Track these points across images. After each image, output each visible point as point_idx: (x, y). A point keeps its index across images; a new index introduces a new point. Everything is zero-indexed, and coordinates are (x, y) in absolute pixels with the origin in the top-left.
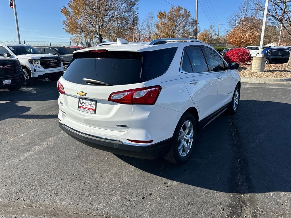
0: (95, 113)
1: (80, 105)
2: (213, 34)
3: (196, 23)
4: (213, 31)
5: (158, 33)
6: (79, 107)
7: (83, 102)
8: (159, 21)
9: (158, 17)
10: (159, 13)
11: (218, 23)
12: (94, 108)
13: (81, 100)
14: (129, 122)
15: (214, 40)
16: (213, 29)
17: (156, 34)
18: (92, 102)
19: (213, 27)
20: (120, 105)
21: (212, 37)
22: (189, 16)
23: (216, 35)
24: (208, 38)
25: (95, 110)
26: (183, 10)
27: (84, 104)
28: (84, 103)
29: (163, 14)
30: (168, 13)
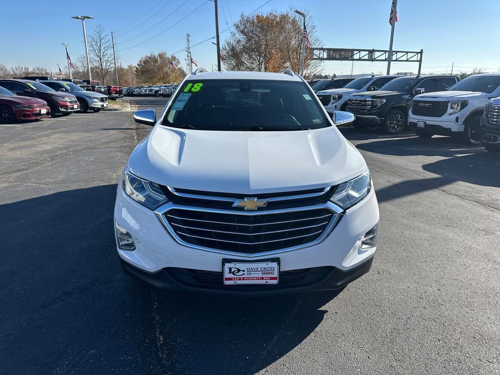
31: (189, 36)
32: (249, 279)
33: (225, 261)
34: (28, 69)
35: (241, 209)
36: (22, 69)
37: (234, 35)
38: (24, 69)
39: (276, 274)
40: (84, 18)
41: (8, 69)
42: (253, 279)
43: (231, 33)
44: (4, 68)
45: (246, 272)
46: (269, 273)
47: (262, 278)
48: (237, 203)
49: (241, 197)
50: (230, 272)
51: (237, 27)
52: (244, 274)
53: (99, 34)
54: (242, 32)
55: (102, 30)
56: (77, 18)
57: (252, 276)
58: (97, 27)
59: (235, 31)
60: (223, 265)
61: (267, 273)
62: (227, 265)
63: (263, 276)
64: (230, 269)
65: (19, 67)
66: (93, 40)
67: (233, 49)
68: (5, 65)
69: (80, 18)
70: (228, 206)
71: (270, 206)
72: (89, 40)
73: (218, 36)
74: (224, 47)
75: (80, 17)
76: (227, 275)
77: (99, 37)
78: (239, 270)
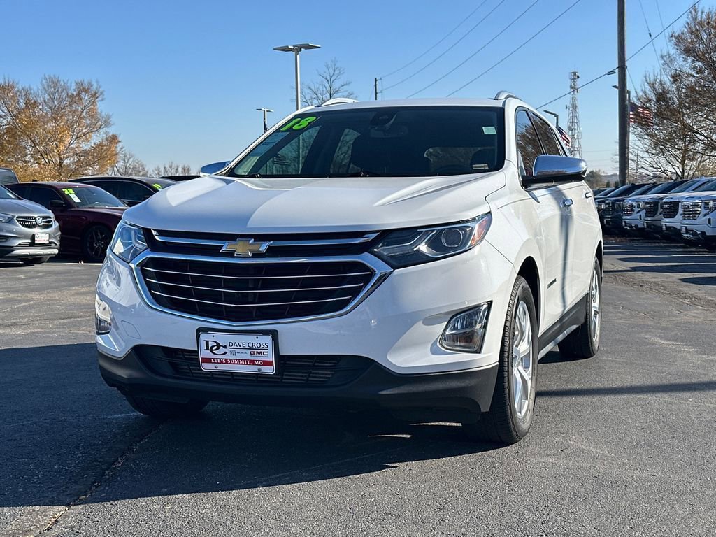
31: (575, 76)
32: (233, 362)
33: (200, 331)
34: (189, 170)
35: (230, 254)
36: (177, 169)
37: (668, 60)
38: (180, 170)
39: (270, 357)
40: (300, 48)
41: (150, 172)
42: (239, 362)
43: (662, 57)
44: (144, 169)
45: (228, 350)
46: (261, 352)
47: (252, 362)
48: (226, 246)
49: (232, 238)
50: (207, 349)
51: (679, 39)
52: (226, 353)
53: (330, 81)
54: (689, 51)
55: (337, 72)
56: (286, 49)
57: (238, 356)
58: (327, 66)
59: (672, 51)
60: (198, 336)
61: (257, 352)
62: (204, 336)
63: (252, 358)
64: (207, 342)
65: (171, 167)
66: (315, 96)
67: (662, 97)
68: (144, 163)
69: (290, 50)
70: (215, 251)
71: (272, 252)
72: (308, 97)
73: (622, 68)
74: (641, 94)
75: (290, 47)
76: (204, 354)
77: (328, 88)
78: (218, 346)
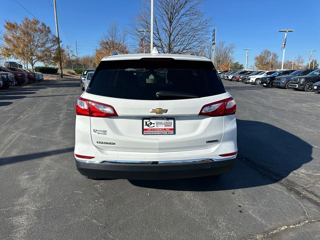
0: (174, 133)
1: (146, 127)
2: (71, 55)
3: (58, 40)
4: (70, 52)
5: (8, 47)
6: (143, 130)
7: (151, 123)
8: (8, 32)
9: (6, 27)
10: (8, 24)
11: (75, 43)
12: (172, 127)
13: (145, 121)
14: (221, 135)
15: (73, 61)
16: (70, 50)
17: (7, 49)
18: (167, 121)
19: (69, 47)
20: (212, 118)
21: (70, 58)
22: (50, 32)
23: (73, 56)
24: (66, 59)
25: (174, 130)
26: (40, 24)
27: (152, 125)
28: (154, 124)
29: (14, 26)
30: (21, 25)
